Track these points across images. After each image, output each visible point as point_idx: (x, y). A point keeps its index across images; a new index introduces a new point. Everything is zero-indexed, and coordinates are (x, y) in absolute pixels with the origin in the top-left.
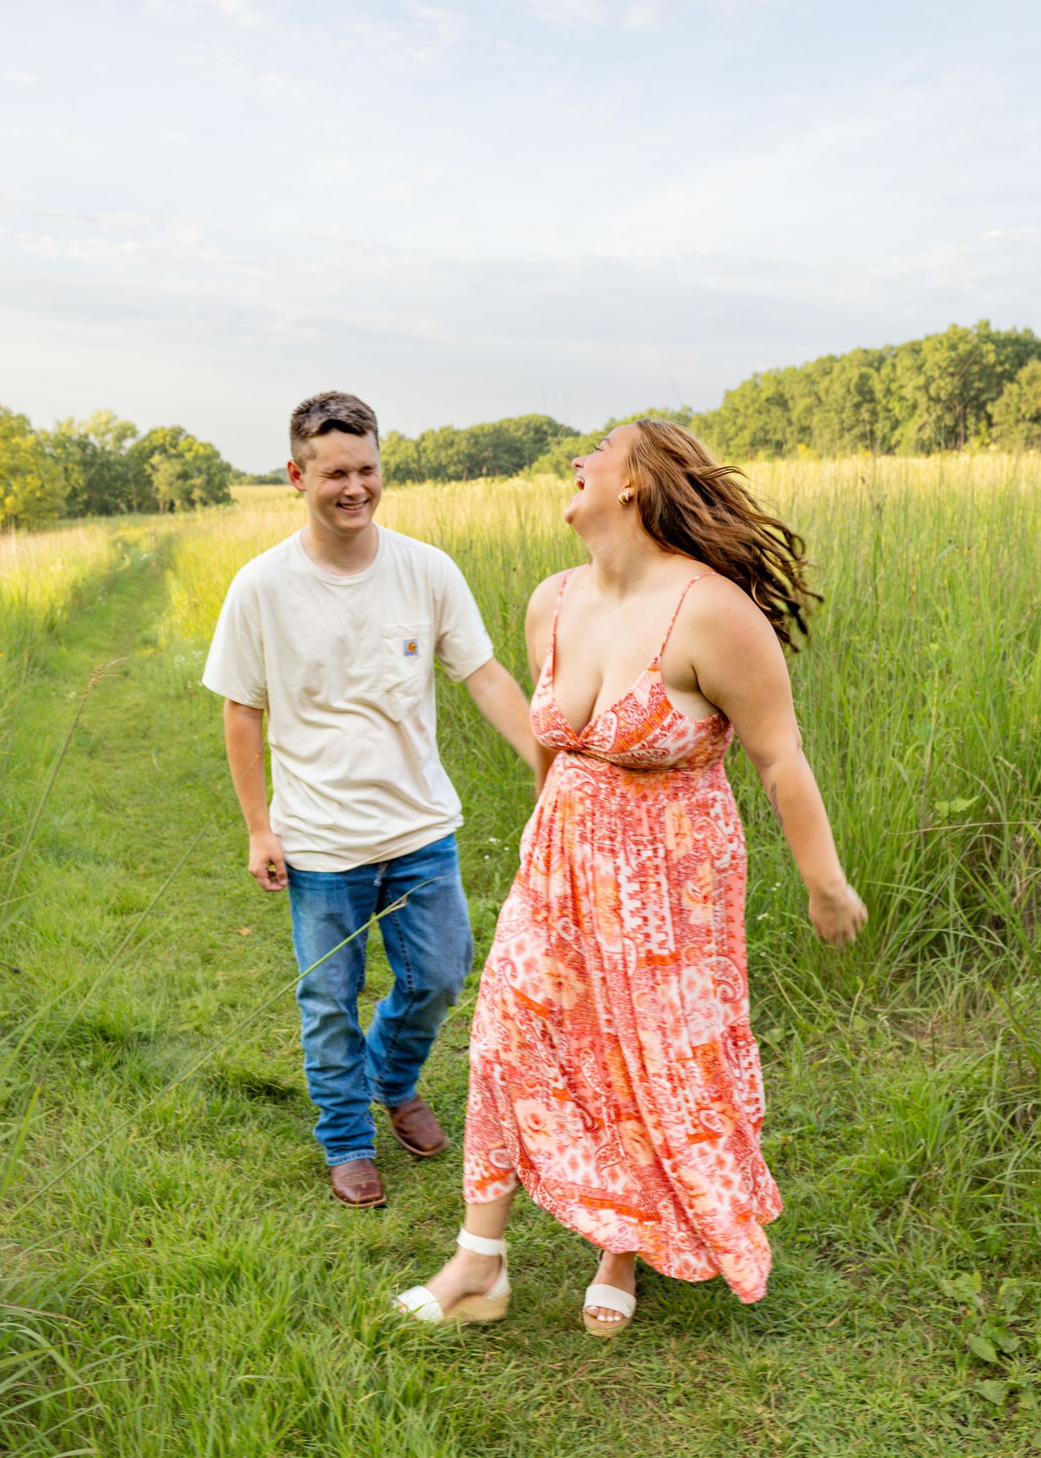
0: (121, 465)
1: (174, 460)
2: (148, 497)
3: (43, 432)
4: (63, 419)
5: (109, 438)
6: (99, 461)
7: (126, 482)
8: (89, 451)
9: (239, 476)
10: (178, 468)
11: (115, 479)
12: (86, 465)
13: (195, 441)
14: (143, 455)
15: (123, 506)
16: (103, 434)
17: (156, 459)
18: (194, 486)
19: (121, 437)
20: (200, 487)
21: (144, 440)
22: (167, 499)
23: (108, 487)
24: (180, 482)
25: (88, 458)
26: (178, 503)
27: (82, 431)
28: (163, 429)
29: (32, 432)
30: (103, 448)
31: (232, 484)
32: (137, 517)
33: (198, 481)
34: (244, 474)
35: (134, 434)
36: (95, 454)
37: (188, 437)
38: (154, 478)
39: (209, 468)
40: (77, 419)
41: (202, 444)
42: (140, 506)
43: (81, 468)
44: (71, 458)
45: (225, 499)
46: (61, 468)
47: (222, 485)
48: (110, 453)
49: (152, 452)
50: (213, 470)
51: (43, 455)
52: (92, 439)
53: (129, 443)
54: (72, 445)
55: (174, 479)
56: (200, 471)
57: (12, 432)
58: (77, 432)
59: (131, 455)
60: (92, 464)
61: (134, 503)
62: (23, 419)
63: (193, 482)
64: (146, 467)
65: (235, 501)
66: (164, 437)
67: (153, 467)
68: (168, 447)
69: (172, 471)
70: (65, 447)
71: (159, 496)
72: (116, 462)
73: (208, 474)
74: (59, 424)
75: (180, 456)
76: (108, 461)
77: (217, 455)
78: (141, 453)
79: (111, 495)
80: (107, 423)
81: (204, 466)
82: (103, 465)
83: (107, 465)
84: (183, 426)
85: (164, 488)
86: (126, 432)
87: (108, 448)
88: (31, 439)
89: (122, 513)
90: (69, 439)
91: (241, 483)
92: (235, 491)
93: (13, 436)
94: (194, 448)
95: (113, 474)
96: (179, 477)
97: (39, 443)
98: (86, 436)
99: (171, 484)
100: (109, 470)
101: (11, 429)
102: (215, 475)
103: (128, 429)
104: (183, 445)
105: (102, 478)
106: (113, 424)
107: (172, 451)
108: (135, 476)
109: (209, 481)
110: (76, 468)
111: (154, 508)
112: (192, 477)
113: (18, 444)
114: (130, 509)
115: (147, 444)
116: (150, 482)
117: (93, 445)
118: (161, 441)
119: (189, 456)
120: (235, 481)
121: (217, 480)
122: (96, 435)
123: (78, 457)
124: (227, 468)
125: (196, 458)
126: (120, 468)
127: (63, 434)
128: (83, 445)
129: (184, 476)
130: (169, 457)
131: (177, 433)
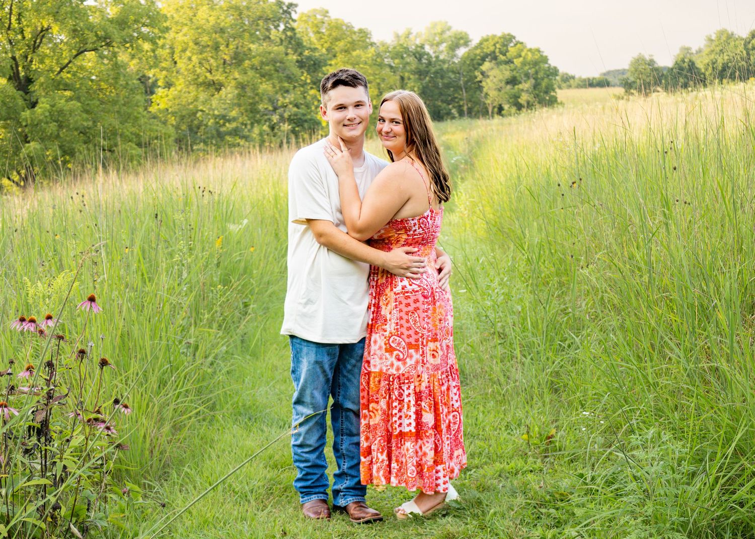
0: (453, 72)
1: (503, 67)
2: (477, 103)
3: (383, 44)
4: (402, 32)
5: (443, 47)
6: (433, 70)
7: (458, 88)
8: (424, 61)
9: (567, 79)
10: (508, 74)
11: (447, 86)
12: (420, 74)
13: (525, 47)
14: (475, 62)
15: (454, 111)
16: (438, 44)
17: (486, 66)
18: (522, 90)
19: (454, 47)
20: (527, 91)
21: (476, 48)
22: (496, 104)
23: (441, 94)
24: (509, 87)
25: (423, 67)
26: (506, 107)
27: (418, 42)
28: (494, 36)
29: (372, 44)
30: (437, 57)
31: (560, 88)
32: (466, 121)
33: (526, 85)
34: (573, 78)
35: (466, 44)
36: (430, 63)
37: (518, 43)
38: (483, 84)
39: (537, 73)
40: (414, 32)
41: (530, 50)
42: (470, 111)
43: (417, 76)
44: (408, 68)
45: (552, 102)
46: (398, 78)
47: (549, 89)
48: (444, 62)
49: (483, 59)
50: (541, 75)
51: (381, 65)
52: (427, 49)
53: (462, 52)
54: (409, 55)
55: (503, 84)
56: (527, 76)
57: (353, 45)
58: (414, 43)
59: (463, 62)
60: (427, 72)
61: (465, 108)
62: (364, 34)
63: (521, 86)
64: (477, 73)
65: (561, 103)
66: (495, 45)
67: (483, 73)
68: (498, 54)
69: (501, 77)
70: (402, 58)
71: (488, 102)
72: (448, 70)
73: (536, 79)
74: (398, 36)
75: (510, 62)
76: (442, 69)
77: (545, 60)
78: (472, 60)
79: (443, 101)
80: (442, 33)
81: (532, 71)
82: (436, 73)
83: (441, 73)
84: (513, 34)
85: (493, 94)
86: (460, 40)
87: (442, 57)
88: (372, 50)
89: (453, 118)
90: (407, 49)
91: (570, 87)
92: (561, 94)
93: (354, 50)
94: (523, 54)
95: (446, 81)
96: (507, 83)
97: (378, 55)
98: (422, 47)
99: (499, 90)
100: (442, 78)
101: (353, 43)
102: (543, 79)
103: (462, 38)
104: (512, 51)
105: (437, 87)
106: (448, 34)
107: (502, 58)
108: (466, 83)
109: (536, 86)
110: (412, 77)
111: (484, 112)
112: (520, 83)
113: (359, 56)
114: (461, 114)
115: (478, 52)
116: (480, 88)
117: (428, 54)
118: (492, 48)
119: (517, 62)
120: (564, 85)
121: (544, 84)
122: (432, 45)
123: (413, 67)
124: (554, 72)
125: (524, 64)
126: (453, 76)
127: (401, 45)
128: (419, 55)
129: (513, 81)
130: (499, 64)
131: (508, 39)
